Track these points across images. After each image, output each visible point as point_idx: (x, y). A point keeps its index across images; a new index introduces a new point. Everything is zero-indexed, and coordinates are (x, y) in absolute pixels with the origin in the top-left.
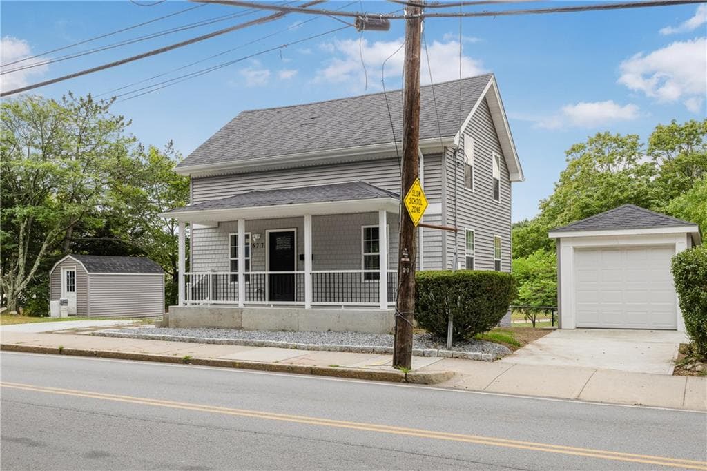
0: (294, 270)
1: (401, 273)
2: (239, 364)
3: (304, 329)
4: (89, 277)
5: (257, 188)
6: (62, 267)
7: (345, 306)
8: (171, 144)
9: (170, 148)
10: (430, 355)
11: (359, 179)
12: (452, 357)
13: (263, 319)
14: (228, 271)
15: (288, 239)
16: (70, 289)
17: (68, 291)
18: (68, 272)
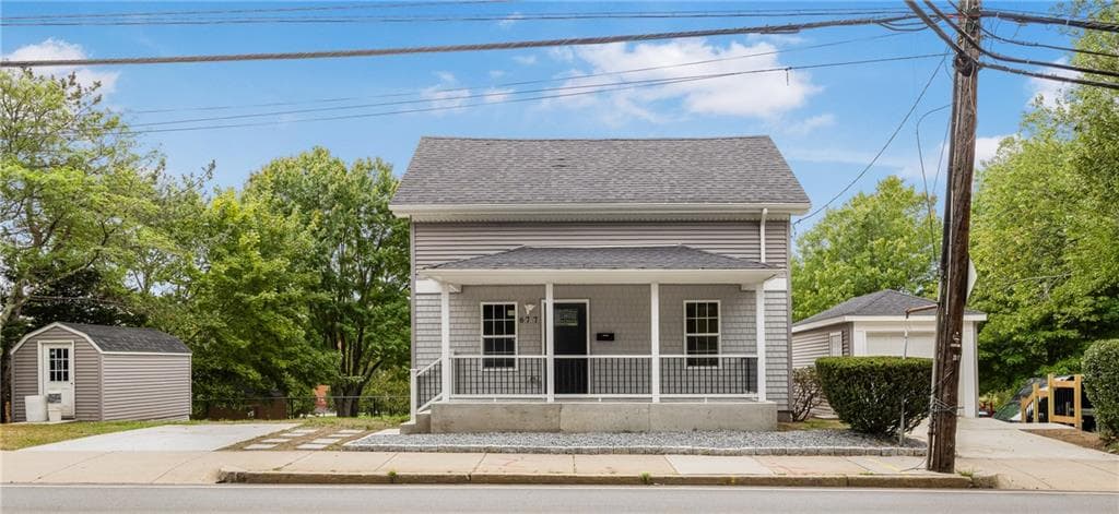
0: (585, 353)
1: (948, 361)
2: (737, 479)
3: (658, 429)
4: (103, 358)
5: (526, 244)
6: (39, 342)
7: (708, 398)
8: (213, 166)
9: (210, 172)
10: (889, 454)
11: (680, 242)
12: (914, 455)
13: (595, 418)
14: (479, 353)
15: (574, 314)
16: (58, 375)
17: (52, 379)
18: (52, 350)
